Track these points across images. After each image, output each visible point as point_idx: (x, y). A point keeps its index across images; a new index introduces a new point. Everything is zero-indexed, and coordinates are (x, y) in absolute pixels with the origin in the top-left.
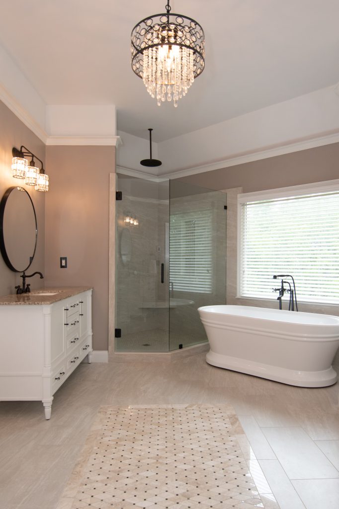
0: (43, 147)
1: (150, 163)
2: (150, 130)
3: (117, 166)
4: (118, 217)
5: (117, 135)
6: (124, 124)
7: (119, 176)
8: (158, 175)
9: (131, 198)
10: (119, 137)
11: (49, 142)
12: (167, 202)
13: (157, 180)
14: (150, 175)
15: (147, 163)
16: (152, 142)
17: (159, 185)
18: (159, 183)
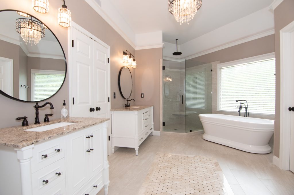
0: (134, 51)
1: (177, 54)
2: (177, 40)
3: (163, 56)
4: (163, 78)
5: (163, 43)
6: (166, 38)
7: (164, 60)
8: (181, 59)
9: (169, 69)
10: (163, 44)
11: (136, 49)
12: (184, 70)
13: (180, 61)
14: (178, 59)
15: (175, 54)
16: (178, 45)
17: (181, 63)
18: (181, 62)
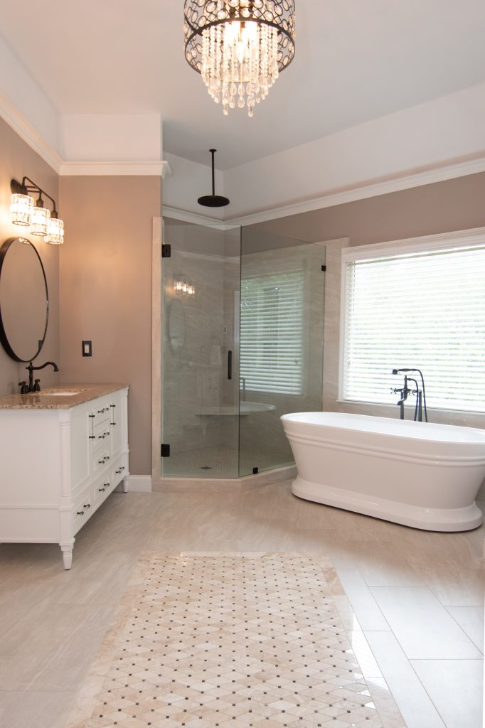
0: (55, 179)
1: (212, 201)
2: (213, 151)
3: (164, 205)
4: (164, 283)
5: (164, 159)
6: (173, 143)
7: (167, 221)
8: (224, 220)
9: (185, 254)
10: (166, 162)
11: (64, 170)
12: (237, 259)
13: (223, 227)
14: (212, 219)
15: (207, 201)
16: (215, 170)
17: (226, 234)
18: (225, 231)
